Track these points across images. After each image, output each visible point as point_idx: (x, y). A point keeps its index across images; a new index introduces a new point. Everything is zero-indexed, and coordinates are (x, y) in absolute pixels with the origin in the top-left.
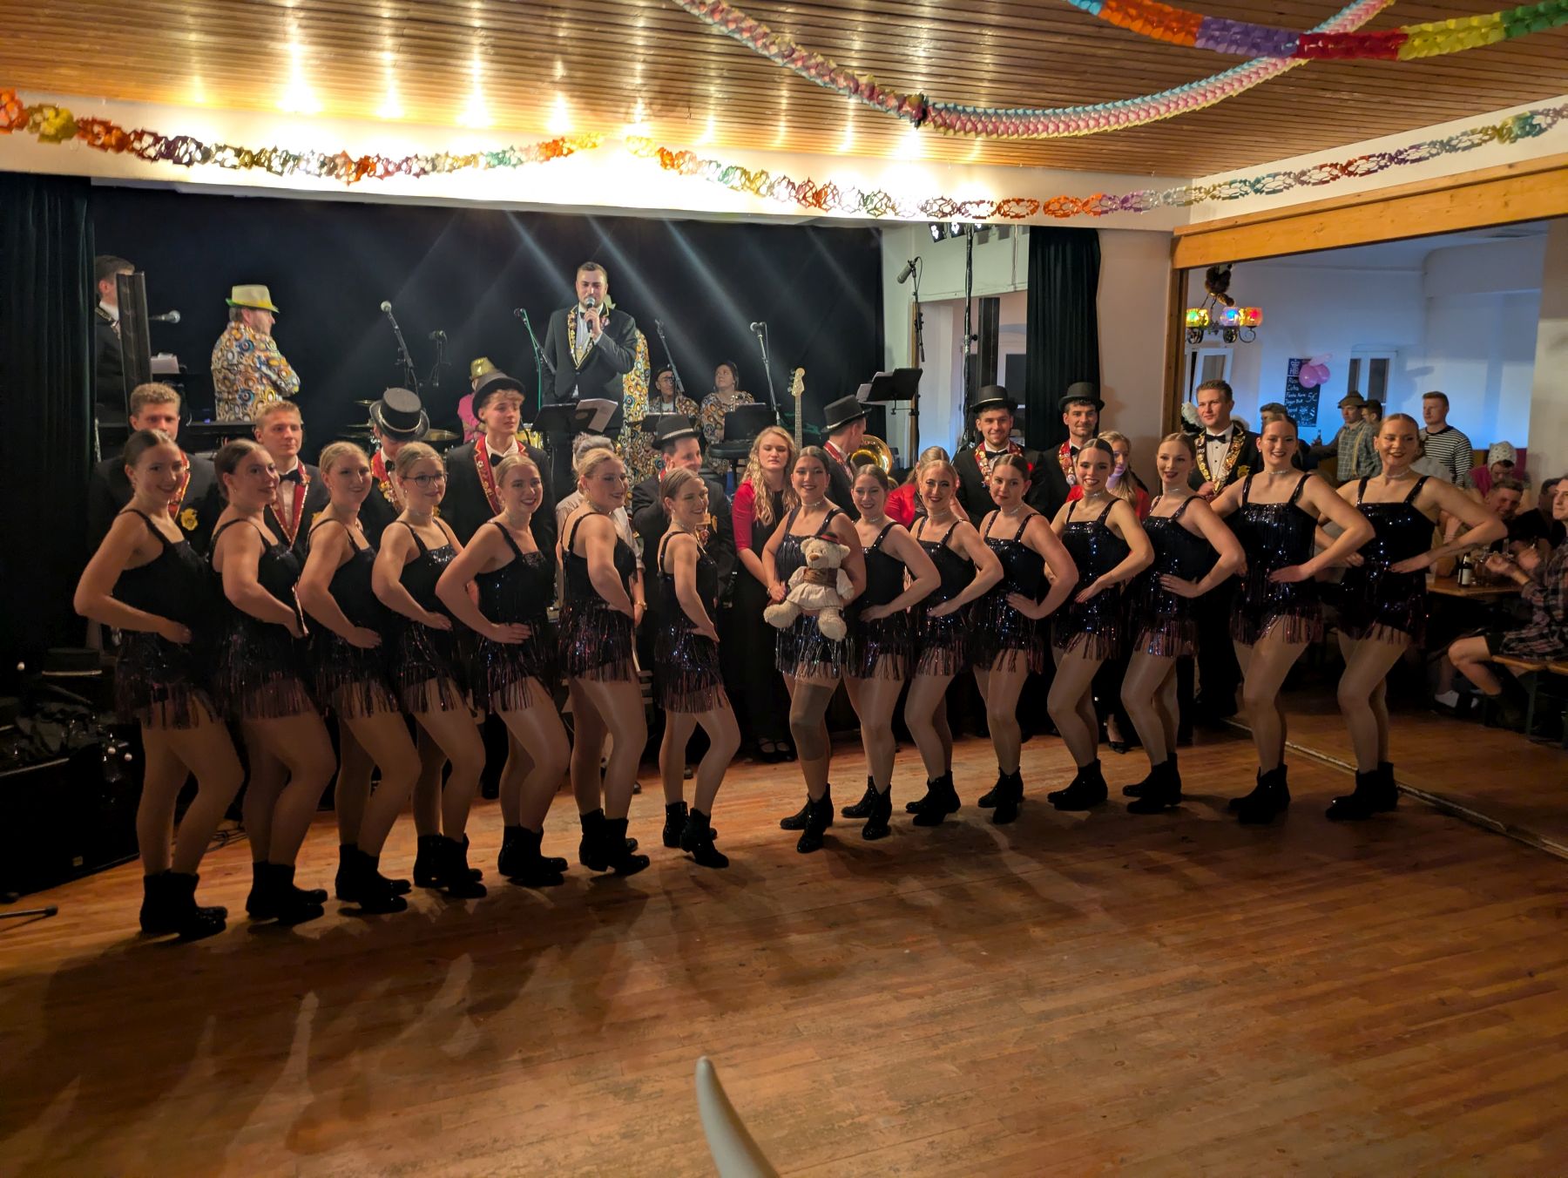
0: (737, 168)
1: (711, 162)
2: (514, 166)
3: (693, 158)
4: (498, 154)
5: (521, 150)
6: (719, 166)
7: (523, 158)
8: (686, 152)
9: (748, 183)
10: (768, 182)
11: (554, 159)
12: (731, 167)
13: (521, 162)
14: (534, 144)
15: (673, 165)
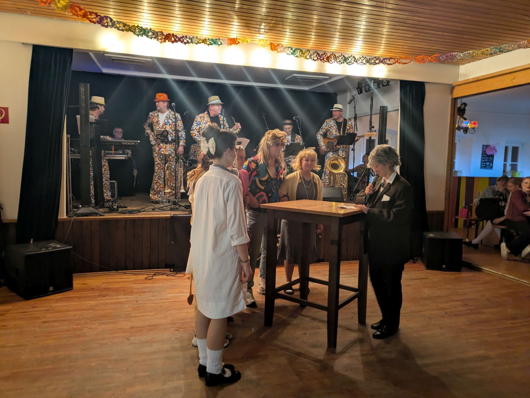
0: (299, 49)
2: (219, 45)
3: (282, 46)
4: (214, 40)
5: (222, 40)
6: (291, 49)
7: (223, 43)
8: (280, 44)
9: (302, 55)
10: (310, 55)
11: (233, 45)
12: (296, 49)
14: (226, 39)
15: (275, 50)
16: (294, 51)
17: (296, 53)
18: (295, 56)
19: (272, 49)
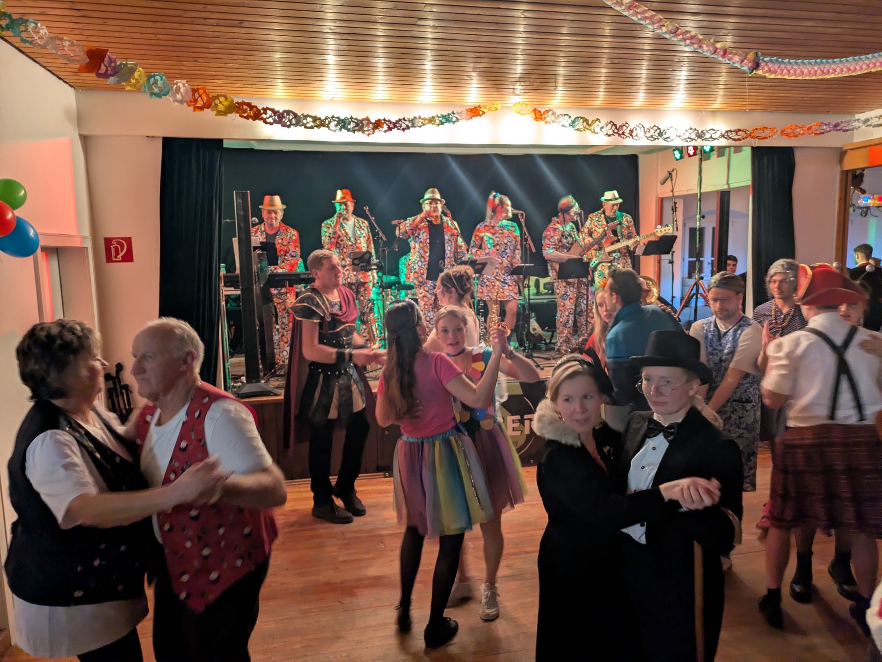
0: (581, 118)
1: (565, 115)
2: (454, 122)
3: (554, 114)
4: (446, 116)
5: (458, 113)
6: (570, 117)
7: (459, 118)
8: (550, 110)
9: (588, 127)
10: (600, 126)
11: (474, 118)
12: (578, 118)
13: (458, 120)
14: (464, 109)
15: (541, 119)
16: (573, 122)
17: (576, 123)
18: (575, 130)
19: (536, 119)
